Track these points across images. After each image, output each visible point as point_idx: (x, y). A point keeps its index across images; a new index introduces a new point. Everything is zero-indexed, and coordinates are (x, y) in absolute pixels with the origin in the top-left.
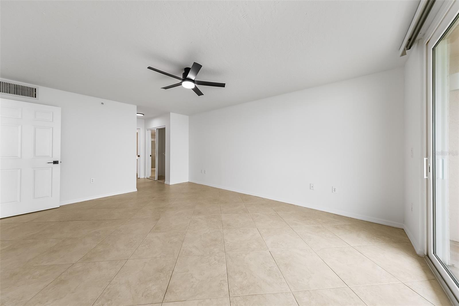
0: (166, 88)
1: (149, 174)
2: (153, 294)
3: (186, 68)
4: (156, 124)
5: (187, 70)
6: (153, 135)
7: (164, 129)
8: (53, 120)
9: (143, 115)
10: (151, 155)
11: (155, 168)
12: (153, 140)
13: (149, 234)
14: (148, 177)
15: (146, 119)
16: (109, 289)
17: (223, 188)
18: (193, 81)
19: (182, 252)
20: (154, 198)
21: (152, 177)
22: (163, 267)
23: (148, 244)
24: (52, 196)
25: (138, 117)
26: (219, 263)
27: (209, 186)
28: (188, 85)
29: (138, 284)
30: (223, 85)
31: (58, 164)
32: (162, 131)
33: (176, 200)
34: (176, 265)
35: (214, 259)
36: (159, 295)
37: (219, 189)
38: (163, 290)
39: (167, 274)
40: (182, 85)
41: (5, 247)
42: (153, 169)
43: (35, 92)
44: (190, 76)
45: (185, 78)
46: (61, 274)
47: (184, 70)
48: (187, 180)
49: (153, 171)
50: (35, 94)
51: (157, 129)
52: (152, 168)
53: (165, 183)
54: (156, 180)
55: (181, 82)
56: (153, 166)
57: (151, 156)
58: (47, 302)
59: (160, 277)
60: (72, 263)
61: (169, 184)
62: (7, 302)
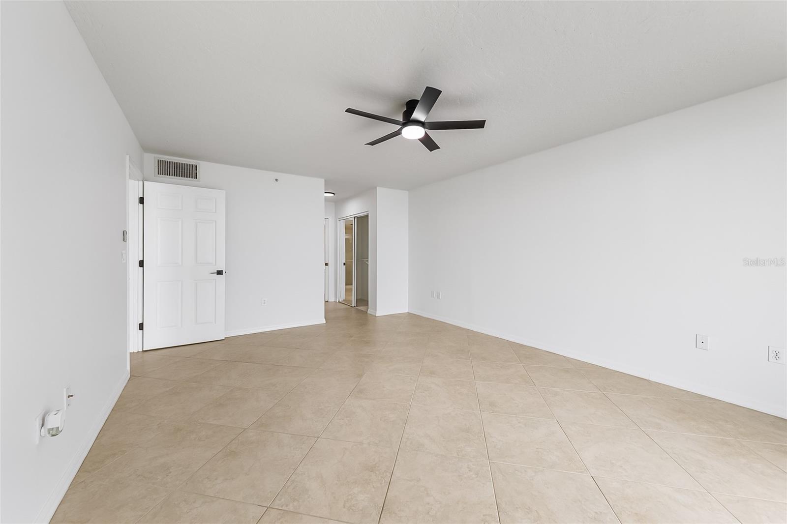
0: (372, 144)
1: (342, 296)
2: (361, 508)
3: (409, 101)
4: (353, 209)
5: (411, 105)
6: (348, 229)
7: (367, 216)
8: (216, 210)
9: (333, 195)
10: (345, 262)
11: (352, 285)
12: (347, 237)
13: (348, 400)
14: (340, 301)
15: (337, 201)
16: (294, 480)
17: (475, 330)
18: (422, 124)
19: (406, 442)
20: (351, 337)
21: (346, 302)
22: (375, 463)
23: (347, 417)
24: (215, 323)
25: (326, 199)
26: (477, 477)
27: (448, 324)
28: (414, 133)
29: (336, 484)
30: (480, 124)
31: (222, 274)
32: (363, 221)
33: (388, 343)
34: (396, 463)
35: (468, 468)
36: (371, 514)
37: (468, 331)
38: (376, 505)
39: (382, 477)
40: (401, 134)
41: (168, 389)
42: (349, 287)
43: (196, 170)
44: (418, 115)
45: (408, 120)
46: (231, 442)
47: (405, 106)
48: (405, 310)
49: (348, 291)
50: (196, 173)
51: (355, 217)
52: (346, 285)
53: (368, 312)
54: (353, 306)
55: (401, 129)
56: (348, 282)
57: (344, 264)
58: (216, 479)
59: (370, 480)
60: (244, 427)
61: (374, 314)
62: (173, 468)
